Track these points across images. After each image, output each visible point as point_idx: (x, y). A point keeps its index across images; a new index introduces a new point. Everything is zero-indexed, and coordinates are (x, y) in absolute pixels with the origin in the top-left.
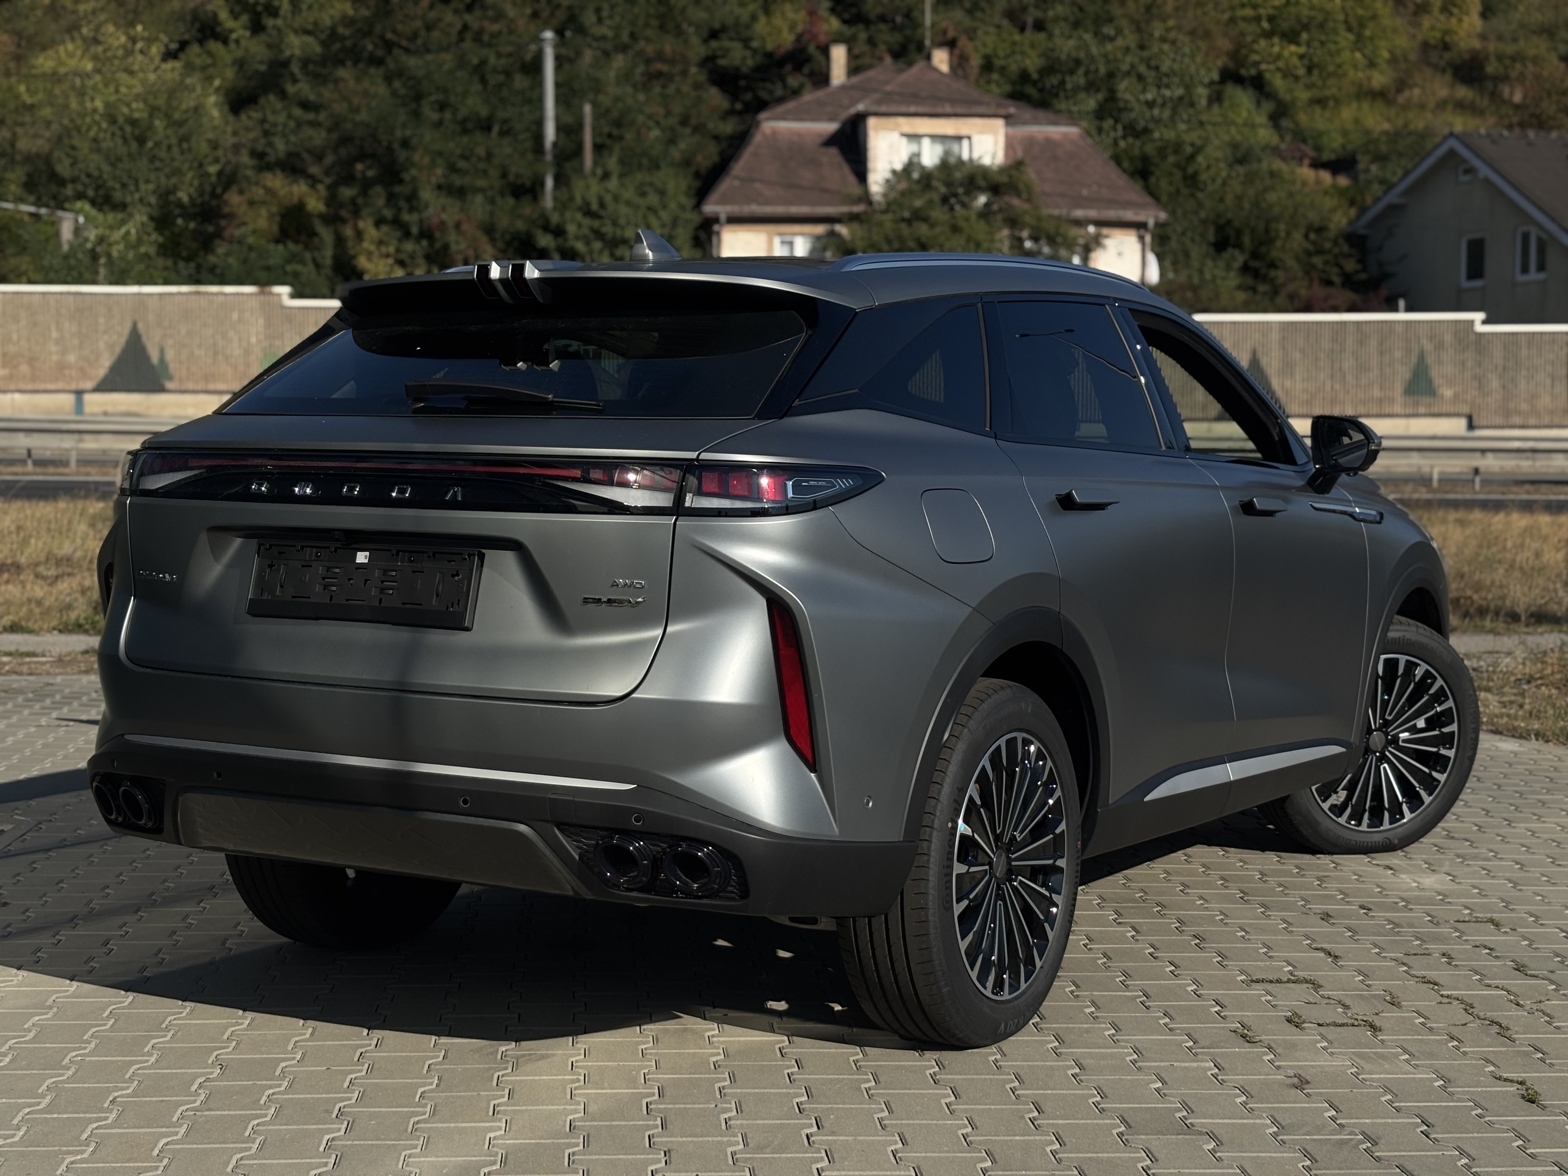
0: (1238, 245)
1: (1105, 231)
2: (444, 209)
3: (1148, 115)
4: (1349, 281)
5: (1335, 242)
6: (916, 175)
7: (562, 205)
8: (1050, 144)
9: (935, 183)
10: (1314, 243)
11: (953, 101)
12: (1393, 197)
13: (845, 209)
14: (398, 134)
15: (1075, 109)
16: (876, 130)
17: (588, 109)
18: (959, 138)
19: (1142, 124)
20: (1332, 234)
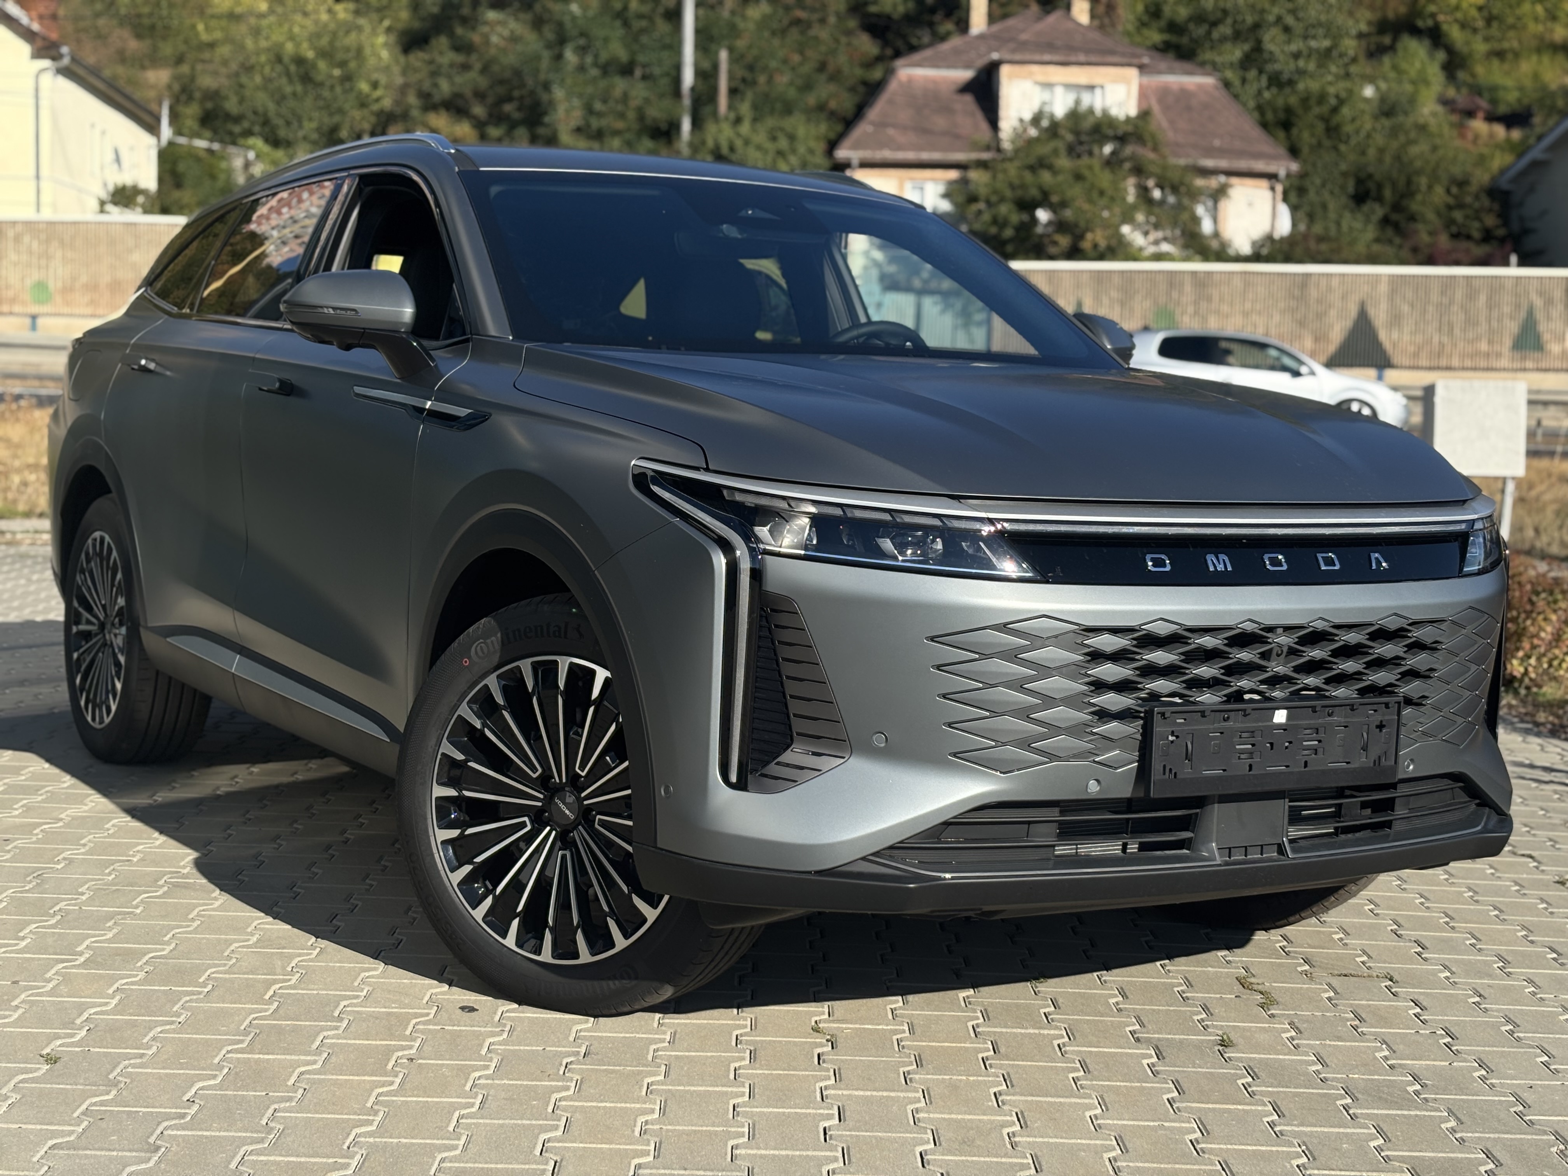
0: (1379, 199)
1: (1234, 180)
3: (1292, 66)
5: (1477, 197)
6: (1045, 123)
7: (696, 147)
8: (1184, 94)
9: (1062, 132)
10: (1456, 197)
11: (1088, 51)
12: (1536, 153)
13: (974, 156)
15: (1216, 59)
16: (1011, 77)
17: (724, 55)
18: (1091, 88)
19: (1285, 77)
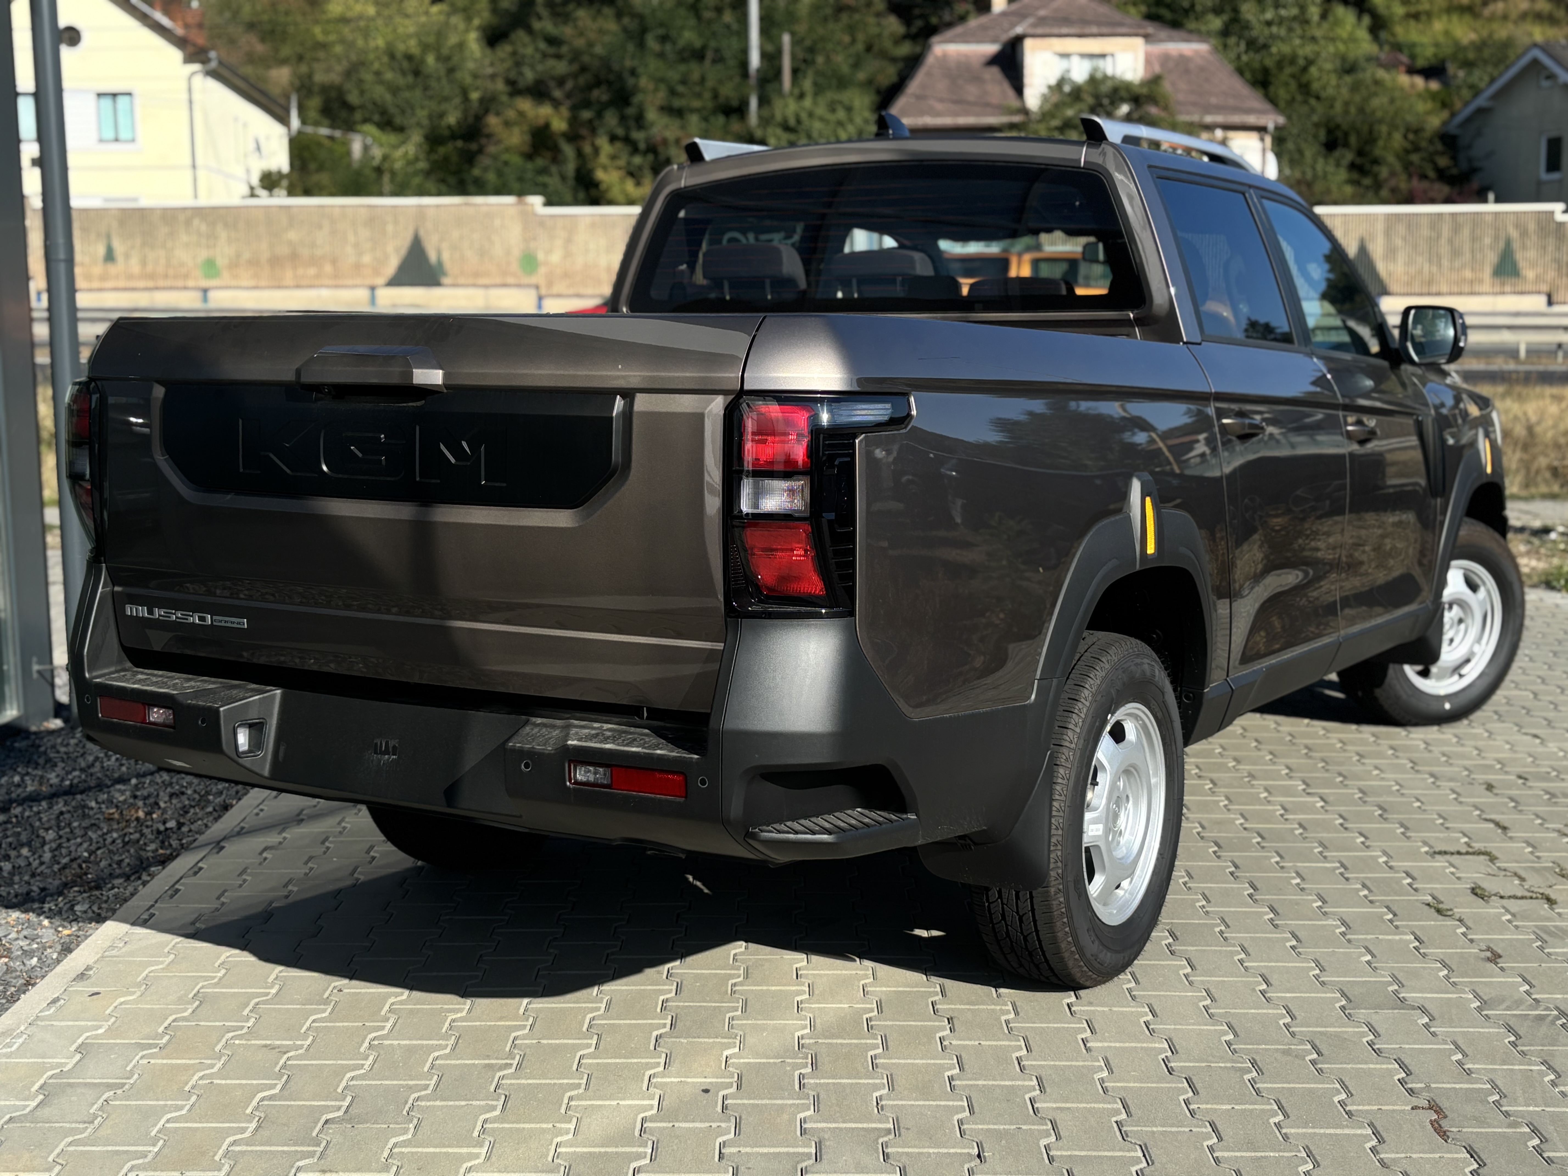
0: (1346, 145)
1: (1231, 134)
2: (666, 127)
3: (1266, 31)
4: (1442, 176)
5: (1431, 141)
6: (1067, 89)
7: (765, 121)
8: (1183, 61)
9: (1084, 96)
10: (1412, 143)
11: (1099, 24)
12: (1481, 101)
13: (1006, 119)
14: (628, 63)
15: (1203, 28)
16: (1033, 49)
17: (786, 39)
18: (1103, 56)
19: (1261, 41)
20: (1427, 134)
